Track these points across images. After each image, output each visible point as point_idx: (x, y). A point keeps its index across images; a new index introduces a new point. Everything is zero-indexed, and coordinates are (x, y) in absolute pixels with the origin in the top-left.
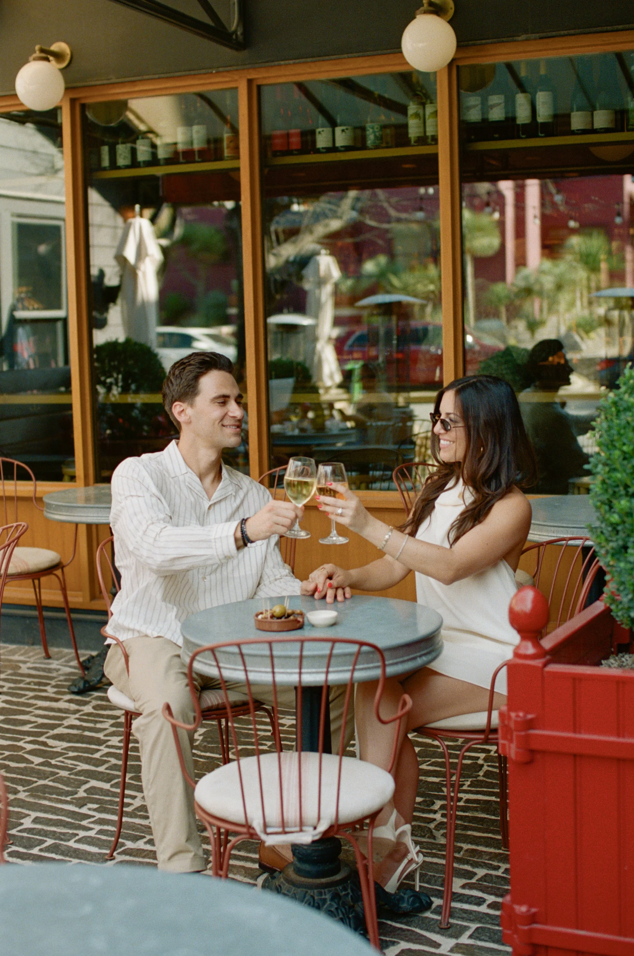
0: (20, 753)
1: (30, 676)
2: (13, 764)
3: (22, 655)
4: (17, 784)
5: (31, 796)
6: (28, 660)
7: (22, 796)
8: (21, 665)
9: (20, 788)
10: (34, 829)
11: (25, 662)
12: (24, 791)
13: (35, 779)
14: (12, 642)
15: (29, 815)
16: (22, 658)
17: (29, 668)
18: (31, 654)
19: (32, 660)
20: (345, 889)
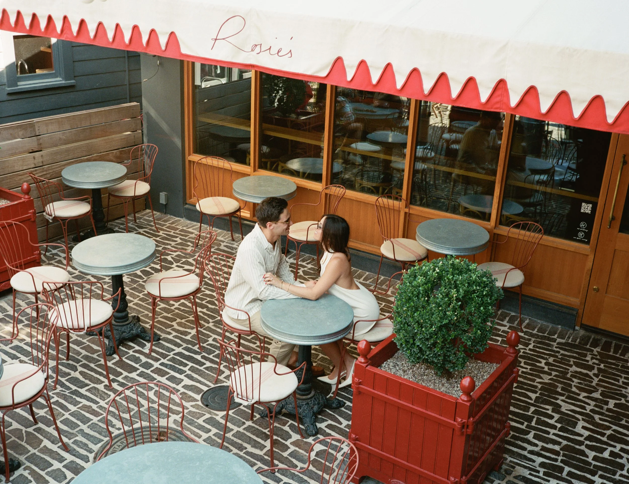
0: (213, 300)
1: (224, 251)
2: (210, 306)
3: (222, 237)
4: (209, 318)
5: (214, 325)
6: (224, 240)
7: (211, 325)
8: (221, 243)
9: (211, 321)
10: (212, 344)
11: (223, 242)
12: (212, 322)
13: (217, 316)
14: (220, 228)
15: (211, 336)
16: (222, 239)
17: (225, 246)
18: (227, 237)
19: (226, 241)
20: (311, 401)
